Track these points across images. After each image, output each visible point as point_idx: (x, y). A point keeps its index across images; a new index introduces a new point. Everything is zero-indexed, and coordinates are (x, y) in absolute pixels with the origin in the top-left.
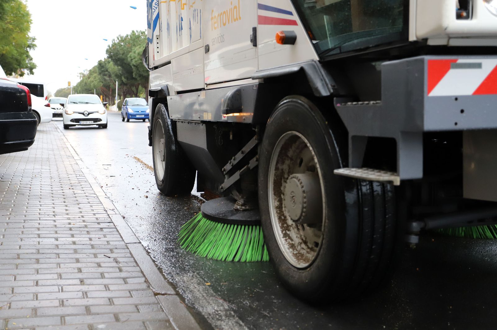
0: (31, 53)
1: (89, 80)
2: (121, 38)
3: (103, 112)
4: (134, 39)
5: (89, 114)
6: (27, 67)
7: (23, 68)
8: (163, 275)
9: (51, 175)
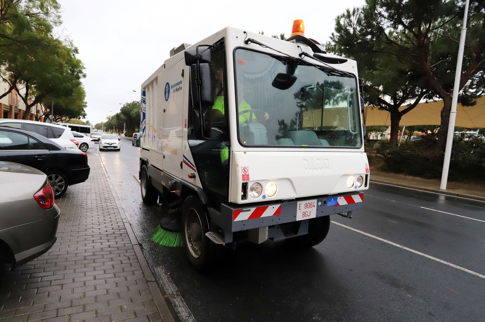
0: (85, 109)
1: (112, 121)
2: (128, 104)
3: (118, 143)
4: (134, 105)
5: (112, 144)
6: (82, 115)
7: (80, 115)
8: (150, 268)
9: (95, 191)
